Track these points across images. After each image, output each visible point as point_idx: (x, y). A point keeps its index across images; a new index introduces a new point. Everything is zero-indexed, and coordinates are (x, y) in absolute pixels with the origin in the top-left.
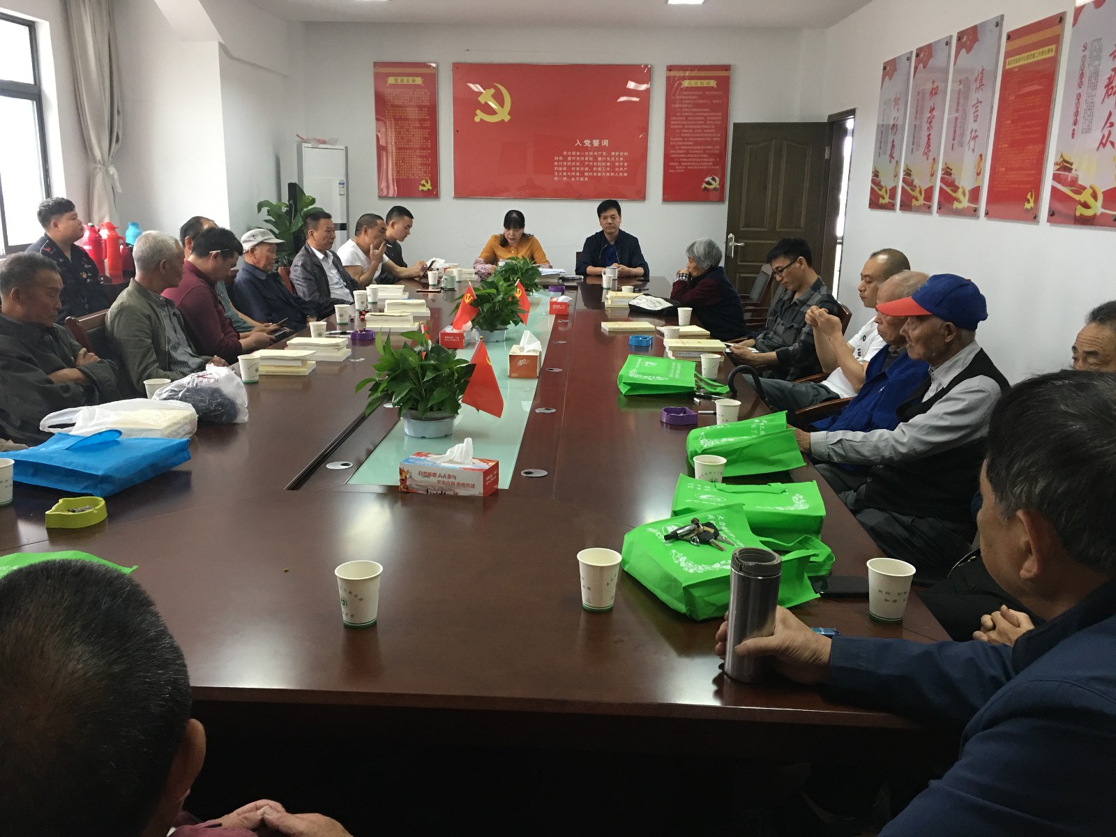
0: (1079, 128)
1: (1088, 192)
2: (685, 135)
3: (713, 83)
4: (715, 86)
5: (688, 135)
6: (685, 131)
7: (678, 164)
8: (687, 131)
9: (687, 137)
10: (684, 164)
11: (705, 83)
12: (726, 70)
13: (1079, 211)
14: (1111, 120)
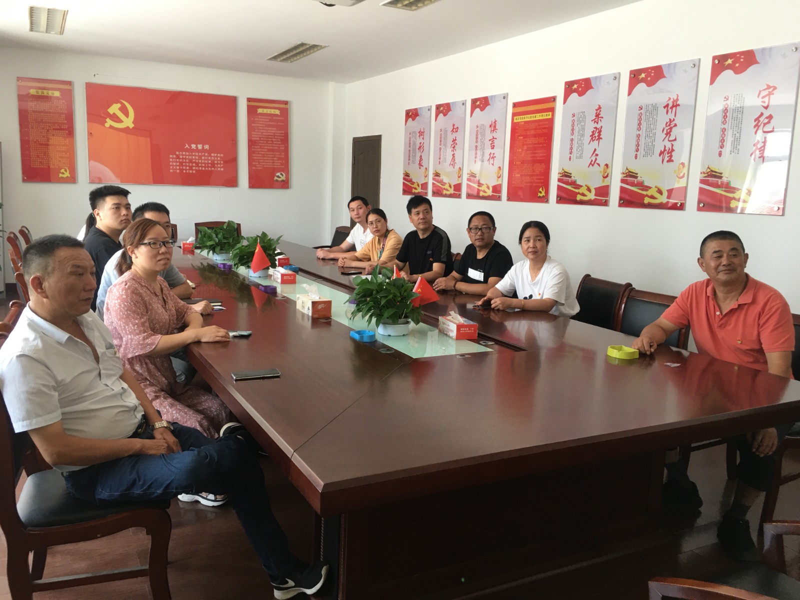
0: (574, 155)
1: (584, 188)
2: (261, 144)
3: (277, 112)
4: (279, 114)
5: (263, 145)
6: (261, 142)
7: (257, 163)
8: (262, 142)
9: (263, 146)
10: (262, 163)
11: (272, 111)
12: (286, 104)
13: (579, 197)
14: (596, 152)
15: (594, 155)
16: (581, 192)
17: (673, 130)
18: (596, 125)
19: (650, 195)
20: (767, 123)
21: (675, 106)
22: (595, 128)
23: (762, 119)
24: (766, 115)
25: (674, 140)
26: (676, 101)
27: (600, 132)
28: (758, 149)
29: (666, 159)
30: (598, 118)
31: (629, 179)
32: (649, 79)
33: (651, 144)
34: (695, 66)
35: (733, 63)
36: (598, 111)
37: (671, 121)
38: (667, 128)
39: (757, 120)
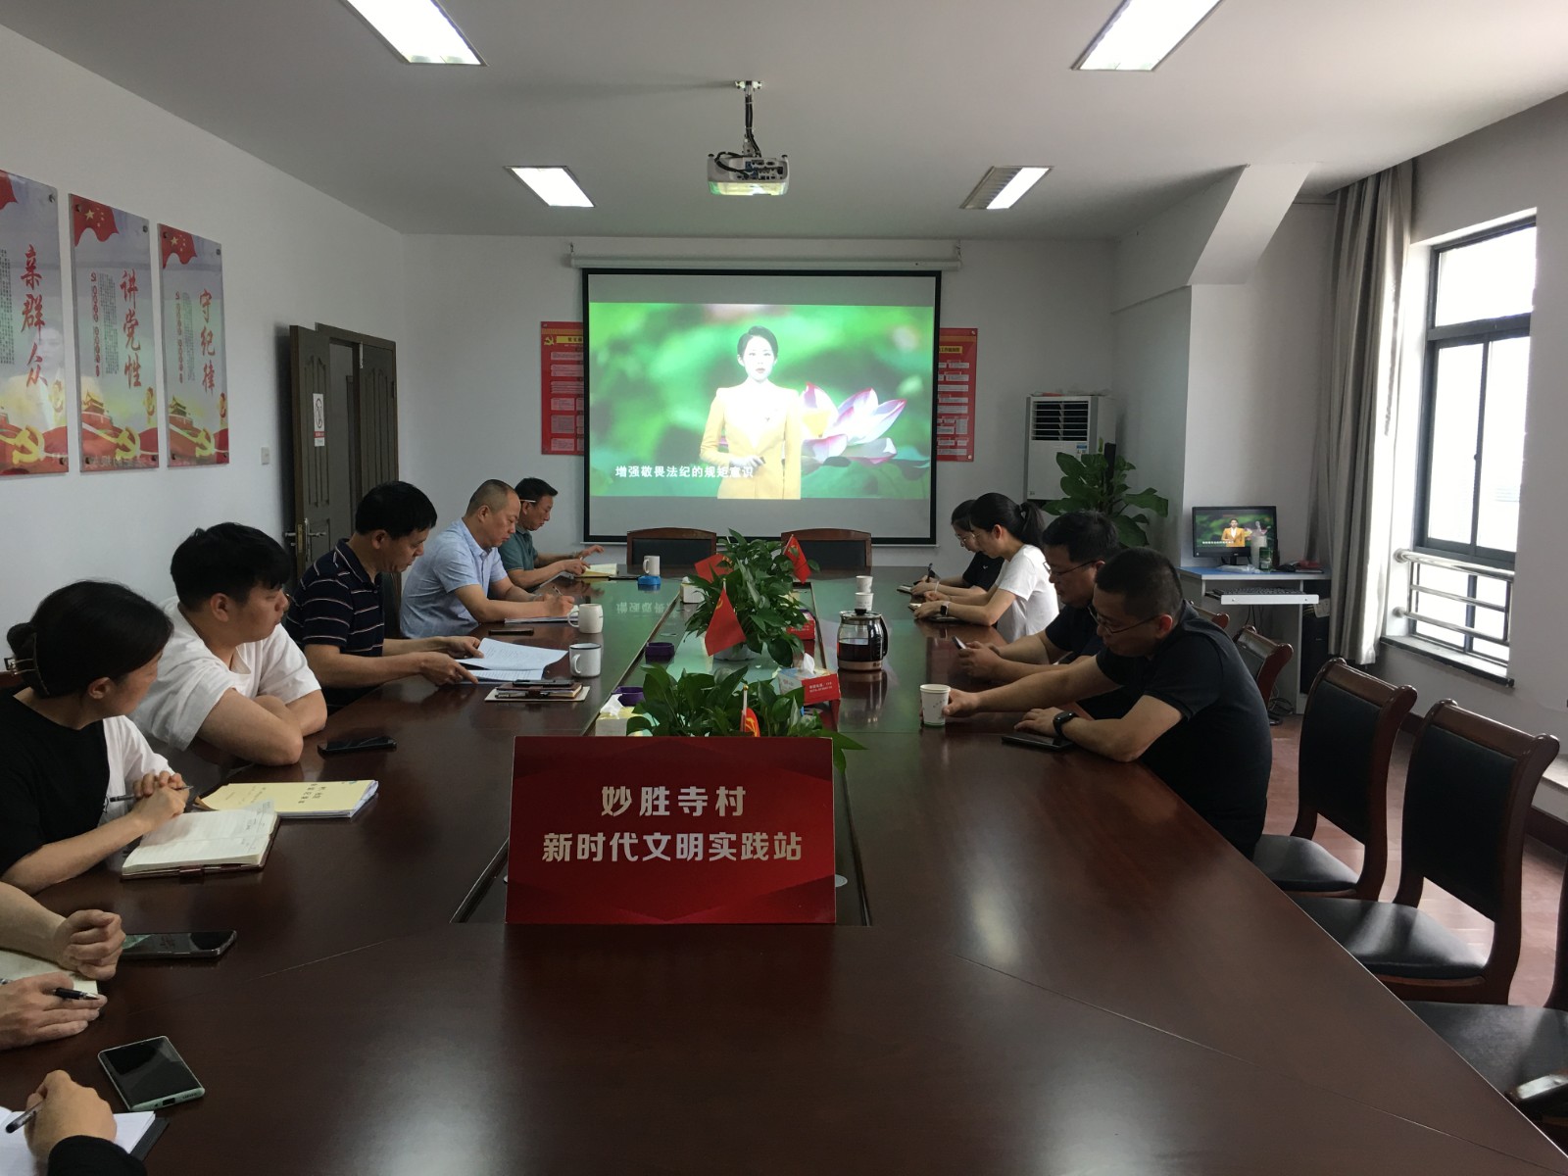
15: (35, 358)
16: (19, 444)
17: (137, 329)
18: (30, 291)
19: (121, 443)
20: (210, 342)
21: (133, 289)
22: (30, 296)
23: (206, 334)
24: (208, 331)
25: (139, 348)
26: (133, 280)
27: (39, 308)
28: (206, 375)
29: (133, 380)
30: (33, 275)
31: (91, 413)
32: (99, 225)
33: (112, 350)
34: (145, 229)
35: (178, 245)
36: (31, 259)
37: (132, 314)
38: (129, 325)
39: (203, 335)
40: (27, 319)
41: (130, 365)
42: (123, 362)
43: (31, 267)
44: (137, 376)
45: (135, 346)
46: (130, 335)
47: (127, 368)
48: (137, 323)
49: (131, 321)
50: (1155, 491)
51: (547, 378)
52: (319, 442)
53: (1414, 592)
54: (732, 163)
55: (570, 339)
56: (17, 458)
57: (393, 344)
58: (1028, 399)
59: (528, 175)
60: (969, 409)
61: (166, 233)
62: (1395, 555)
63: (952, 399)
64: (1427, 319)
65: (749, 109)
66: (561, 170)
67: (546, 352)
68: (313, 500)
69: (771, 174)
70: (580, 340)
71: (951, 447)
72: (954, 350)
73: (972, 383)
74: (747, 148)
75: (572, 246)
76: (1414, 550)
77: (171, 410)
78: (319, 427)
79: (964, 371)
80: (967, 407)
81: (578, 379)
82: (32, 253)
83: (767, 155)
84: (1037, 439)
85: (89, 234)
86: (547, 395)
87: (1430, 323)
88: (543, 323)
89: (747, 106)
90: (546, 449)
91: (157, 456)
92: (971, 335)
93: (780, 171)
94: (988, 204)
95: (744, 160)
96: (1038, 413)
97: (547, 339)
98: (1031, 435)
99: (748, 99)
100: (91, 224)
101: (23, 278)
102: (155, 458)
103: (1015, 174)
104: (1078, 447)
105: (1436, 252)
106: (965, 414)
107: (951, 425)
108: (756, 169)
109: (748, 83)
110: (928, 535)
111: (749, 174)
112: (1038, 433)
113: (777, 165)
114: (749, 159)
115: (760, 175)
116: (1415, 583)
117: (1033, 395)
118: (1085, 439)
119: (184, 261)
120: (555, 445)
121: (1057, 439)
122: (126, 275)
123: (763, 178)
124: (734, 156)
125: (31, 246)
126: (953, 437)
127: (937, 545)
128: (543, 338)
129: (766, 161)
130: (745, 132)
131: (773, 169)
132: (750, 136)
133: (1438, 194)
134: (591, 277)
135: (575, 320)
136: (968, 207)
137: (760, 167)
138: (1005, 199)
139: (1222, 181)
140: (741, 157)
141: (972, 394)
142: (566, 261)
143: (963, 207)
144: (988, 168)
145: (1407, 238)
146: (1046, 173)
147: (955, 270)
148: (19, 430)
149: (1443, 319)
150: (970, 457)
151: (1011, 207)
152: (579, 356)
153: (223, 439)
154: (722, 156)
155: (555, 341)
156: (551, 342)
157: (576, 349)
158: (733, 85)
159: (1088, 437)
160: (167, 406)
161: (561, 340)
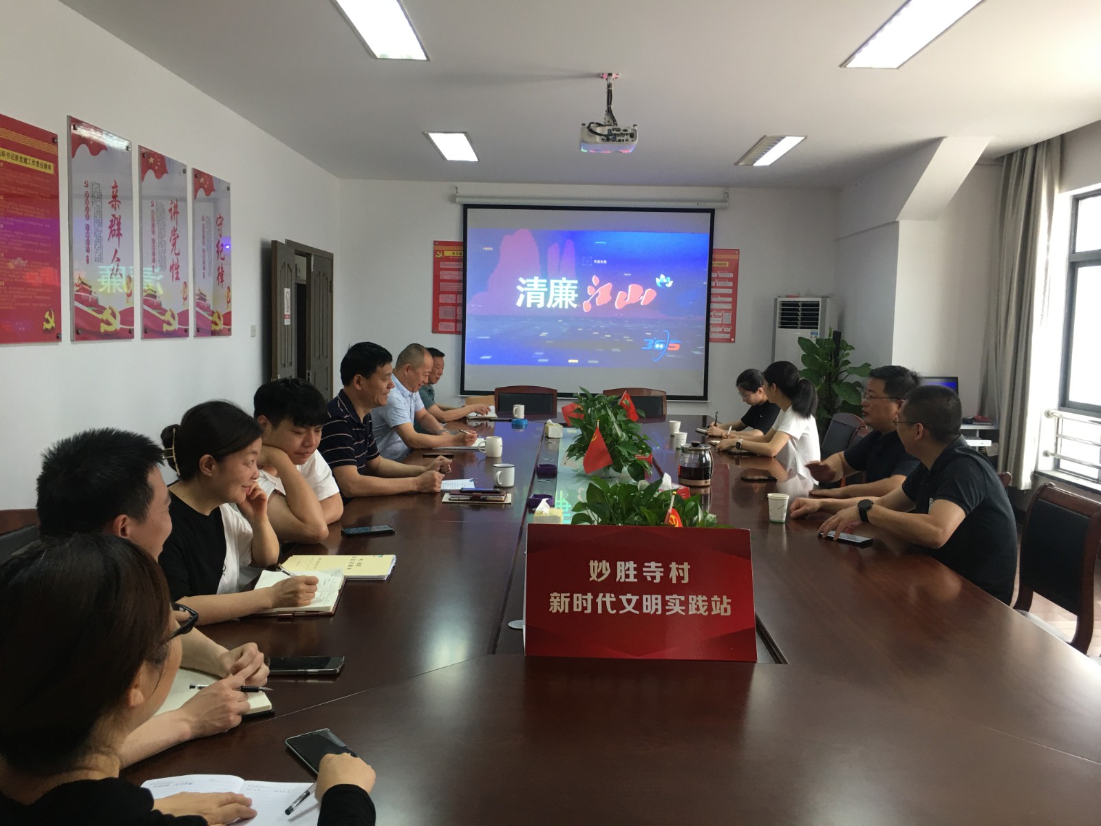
0: (92, 255)
1: (108, 312)
13: (103, 328)
14: (117, 256)
15: (116, 259)
16: (105, 319)
17: (178, 241)
18: (113, 212)
19: (166, 320)
20: (222, 251)
21: (176, 213)
22: (114, 216)
23: (219, 246)
24: (221, 243)
25: (178, 254)
26: (176, 207)
27: (119, 224)
28: (219, 274)
29: (175, 276)
30: (116, 201)
31: (150, 299)
32: (156, 168)
33: (163, 255)
34: (185, 171)
35: (204, 182)
36: (115, 190)
37: (175, 230)
38: (173, 238)
39: (217, 246)
40: (111, 232)
41: (173, 265)
42: (169, 263)
43: (114, 197)
44: (177, 273)
45: (177, 252)
46: (174, 245)
47: (171, 268)
48: (178, 237)
49: (174, 234)
50: (870, 365)
51: (437, 280)
52: (287, 322)
53: (1059, 439)
54: (598, 130)
55: (453, 253)
56: (104, 328)
57: (332, 255)
58: (776, 300)
59: (437, 138)
60: (732, 306)
61: (197, 174)
62: (1045, 413)
63: (720, 299)
64: (1070, 246)
65: (609, 93)
66: (463, 135)
67: (437, 262)
68: (283, 362)
69: (625, 137)
70: (461, 254)
71: (720, 332)
72: (723, 264)
73: (735, 288)
74: (607, 119)
75: (457, 188)
76: (1059, 410)
77: (197, 297)
78: (287, 312)
79: (730, 279)
80: (731, 305)
81: (459, 281)
82: (115, 187)
83: (622, 124)
84: (781, 327)
85: (150, 174)
86: (437, 292)
87: (1072, 250)
88: (435, 242)
89: (608, 90)
90: (435, 330)
91: (188, 329)
92: (735, 254)
93: (632, 136)
94: (755, 162)
95: (607, 128)
96: (783, 310)
97: (438, 253)
98: (778, 324)
99: (609, 86)
100: (150, 167)
101: (110, 203)
102: (186, 331)
103: (779, 140)
104: (812, 333)
105: (1077, 200)
106: (730, 310)
107: (720, 317)
108: (615, 134)
109: (610, 75)
110: (702, 394)
111: (610, 137)
112: (782, 323)
113: (630, 131)
114: (610, 128)
115: (618, 138)
116: (1060, 432)
117: (779, 297)
118: (817, 328)
119: (208, 193)
120: (441, 327)
121: (796, 328)
122: (172, 203)
123: (620, 140)
124: (599, 125)
125: (115, 182)
126: (720, 325)
127: (708, 401)
128: (435, 252)
129: (622, 129)
130: (606, 108)
131: (627, 135)
132: (609, 111)
133: (1079, 159)
134: (469, 210)
135: (457, 240)
136: (740, 164)
137: (617, 133)
138: (766, 160)
139: (927, 147)
140: (605, 126)
141: (734, 296)
142: (453, 199)
143: (736, 164)
144: (762, 136)
145: (1056, 190)
146: (802, 141)
147: (725, 208)
148: (104, 309)
149: (1080, 248)
150: (733, 340)
151: (770, 165)
152: (460, 265)
153: (227, 319)
154: (592, 125)
155: (443, 254)
156: (441, 255)
157: (458, 261)
158: (600, 76)
159: (819, 326)
160: (195, 295)
161: (447, 254)
